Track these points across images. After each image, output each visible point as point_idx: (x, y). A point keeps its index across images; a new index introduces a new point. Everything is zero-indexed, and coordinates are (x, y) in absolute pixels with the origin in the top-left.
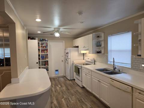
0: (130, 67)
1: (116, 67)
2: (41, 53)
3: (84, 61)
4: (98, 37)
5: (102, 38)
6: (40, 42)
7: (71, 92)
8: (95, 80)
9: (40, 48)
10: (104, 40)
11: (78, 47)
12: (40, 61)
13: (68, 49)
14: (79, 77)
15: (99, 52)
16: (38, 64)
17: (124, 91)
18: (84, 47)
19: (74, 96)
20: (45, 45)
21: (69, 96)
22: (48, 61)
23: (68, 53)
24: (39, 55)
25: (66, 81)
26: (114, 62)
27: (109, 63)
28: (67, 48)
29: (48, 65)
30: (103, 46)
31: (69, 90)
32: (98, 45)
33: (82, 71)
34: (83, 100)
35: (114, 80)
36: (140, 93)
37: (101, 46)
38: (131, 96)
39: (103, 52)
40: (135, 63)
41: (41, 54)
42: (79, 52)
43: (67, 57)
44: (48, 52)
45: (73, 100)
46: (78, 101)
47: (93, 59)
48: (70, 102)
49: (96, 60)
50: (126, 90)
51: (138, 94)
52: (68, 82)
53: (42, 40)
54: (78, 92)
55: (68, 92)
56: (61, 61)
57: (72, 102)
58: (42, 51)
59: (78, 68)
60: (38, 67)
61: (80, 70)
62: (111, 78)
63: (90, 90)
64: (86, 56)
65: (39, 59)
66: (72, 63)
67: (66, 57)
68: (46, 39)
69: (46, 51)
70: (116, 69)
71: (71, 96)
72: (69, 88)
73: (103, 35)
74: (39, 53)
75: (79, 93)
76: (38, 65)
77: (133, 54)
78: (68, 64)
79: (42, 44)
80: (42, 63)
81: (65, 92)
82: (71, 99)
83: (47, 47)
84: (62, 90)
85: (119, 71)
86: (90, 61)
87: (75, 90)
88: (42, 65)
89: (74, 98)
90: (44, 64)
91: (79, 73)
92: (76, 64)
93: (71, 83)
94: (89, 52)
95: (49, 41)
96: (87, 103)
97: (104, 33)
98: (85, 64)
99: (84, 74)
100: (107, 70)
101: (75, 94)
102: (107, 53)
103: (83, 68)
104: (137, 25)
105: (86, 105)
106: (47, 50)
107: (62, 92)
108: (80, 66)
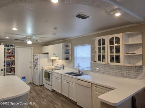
0: (90, 70)
1: (81, 70)
2: (7, 59)
3: (53, 67)
4: (67, 46)
5: (70, 48)
6: (6, 48)
7: (41, 96)
8: (65, 82)
9: (6, 54)
10: (72, 49)
11: (47, 53)
12: (5, 68)
13: (38, 55)
14: (49, 81)
15: (67, 59)
16: (3, 71)
17: (86, 87)
18: (54, 54)
19: (45, 100)
20: (11, 51)
21: (40, 100)
22: (14, 68)
23: (37, 59)
24: (5, 62)
25: (34, 87)
26: (79, 67)
27: (75, 67)
28: (36, 55)
29: (14, 72)
30: (70, 53)
31: (39, 95)
32: (67, 53)
33: (52, 76)
34: (54, 101)
35: (79, 80)
36: (96, 87)
37: (68, 54)
38: (91, 90)
39: (70, 58)
40: (93, 67)
41: (7, 61)
42: (49, 59)
43: (37, 63)
44: (14, 58)
45: (45, 102)
46: (49, 103)
47: (62, 64)
48: (43, 104)
49: (64, 66)
50: (88, 86)
51: (95, 87)
52: (37, 88)
53: (9, 45)
54: (48, 95)
55: (39, 97)
56: (29, 68)
57: (45, 104)
58: (7, 57)
59: (49, 73)
60: (3, 74)
61: (51, 75)
62: (77, 79)
63: (60, 92)
64: (55, 62)
65: (5, 66)
66: (41, 69)
67: (35, 63)
68: (13, 45)
69: (12, 57)
70: (80, 72)
71: (42, 99)
72: (40, 93)
73: (70, 45)
74: (4, 59)
75: (50, 96)
76: (3, 73)
77: (91, 60)
78: (37, 70)
79: (8, 50)
80: (7, 70)
81: (35, 97)
82: (43, 102)
83: (14, 53)
84: (32, 96)
85: (83, 73)
86: (60, 66)
87: (45, 94)
88: (7, 72)
89: (46, 101)
90: (9, 70)
91: (49, 77)
92: (46, 70)
93: (40, 88)
94: (59, 58)
95: (16, 47)
96: (58, 103)
97: (71, 43)
98: (54, 69)
99: (54, 79)
100: (74, 73)
101: (46, 98)
102: (74, 60)
103: (53, 73)
104: (94, 40)
105: (57, 104)
106: (14, 56)
107: (33, 98)
108: (51, 71)
